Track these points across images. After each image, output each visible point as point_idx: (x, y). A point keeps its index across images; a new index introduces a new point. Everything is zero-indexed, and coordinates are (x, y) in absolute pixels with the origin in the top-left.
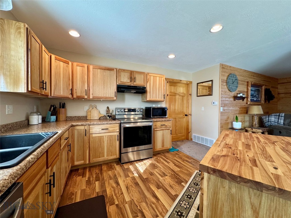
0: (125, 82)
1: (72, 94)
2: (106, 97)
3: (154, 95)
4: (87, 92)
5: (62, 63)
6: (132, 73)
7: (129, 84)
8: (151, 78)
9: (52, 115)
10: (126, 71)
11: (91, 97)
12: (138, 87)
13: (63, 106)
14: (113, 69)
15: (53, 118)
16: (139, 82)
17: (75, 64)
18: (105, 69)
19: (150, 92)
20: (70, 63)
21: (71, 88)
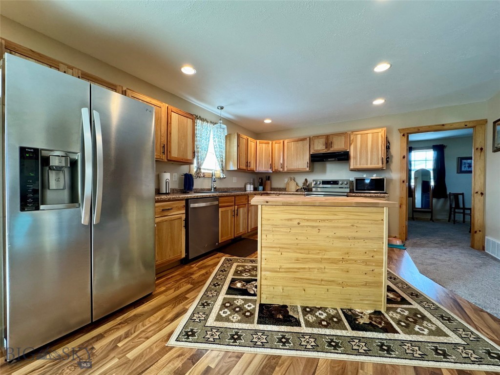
0: (320, 150)
1: (271, 168)
2: (299, 169)
3: (363, 161)
4: (283, 166)
5: (264, 145)
6: (327, 137)
7: (324, 151)
8: (356, 138)
9: (260, 185)
10: (321, 137)
11: (286, 170)
12: (337, 152)
13: (269, 178)
14: (306, 139)
15: (261, 188)
16: (338, 146)
17: (274, 142)
18: (298, 141)
19: (355, 158)
20: (271, 143)
21: (271, 162)
